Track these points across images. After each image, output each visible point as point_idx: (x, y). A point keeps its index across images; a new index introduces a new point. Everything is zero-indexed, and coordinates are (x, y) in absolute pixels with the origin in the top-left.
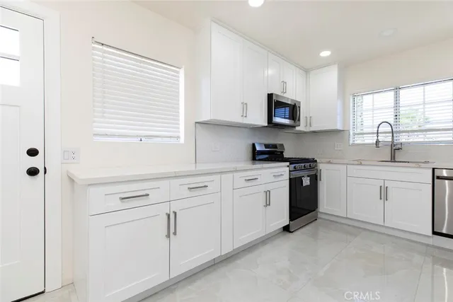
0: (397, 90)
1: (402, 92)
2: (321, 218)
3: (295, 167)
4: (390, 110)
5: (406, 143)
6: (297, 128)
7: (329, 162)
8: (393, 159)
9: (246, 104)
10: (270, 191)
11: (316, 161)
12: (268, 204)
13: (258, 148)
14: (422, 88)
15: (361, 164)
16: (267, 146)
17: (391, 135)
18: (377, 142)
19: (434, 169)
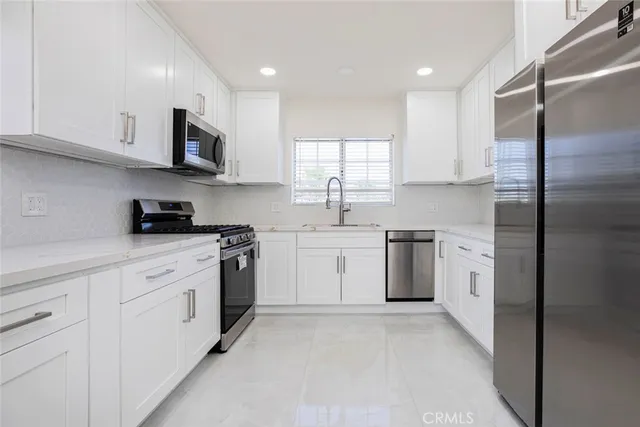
0: (343, 141)
1: (348, 145)
2: (259, 315)
3: (229, 242)
4: (335, 164)
5: (355, 204)
6: (219, 177)
7: (272, 230)
8: (342, 223)
9: (134, 118)
10: (194, 291)
11: (252, 230)
12: (192, 315)
13: (147, 210)
14: (365, 143)
15: (315, 230)
16: (163, 205)
17: (339, 193)
18: (328, 202)
19: (387, 232)
